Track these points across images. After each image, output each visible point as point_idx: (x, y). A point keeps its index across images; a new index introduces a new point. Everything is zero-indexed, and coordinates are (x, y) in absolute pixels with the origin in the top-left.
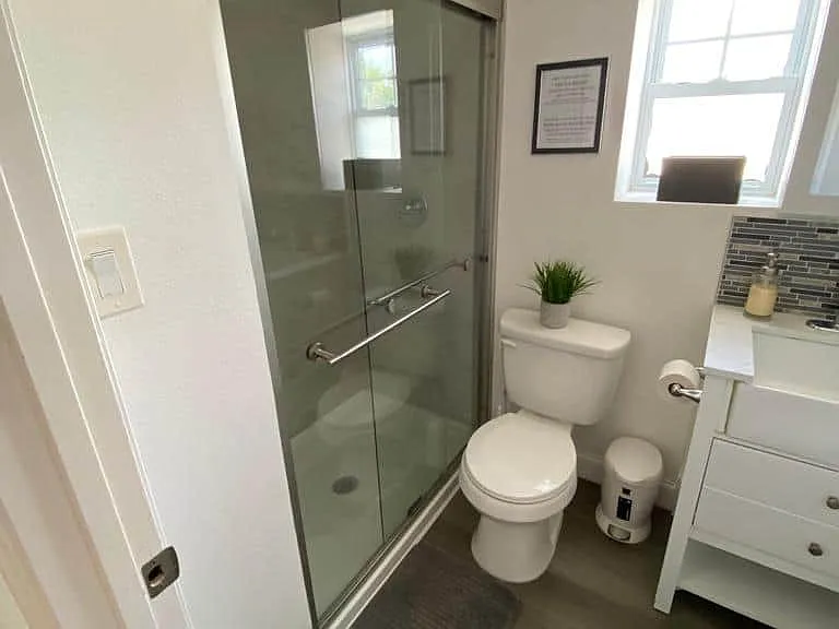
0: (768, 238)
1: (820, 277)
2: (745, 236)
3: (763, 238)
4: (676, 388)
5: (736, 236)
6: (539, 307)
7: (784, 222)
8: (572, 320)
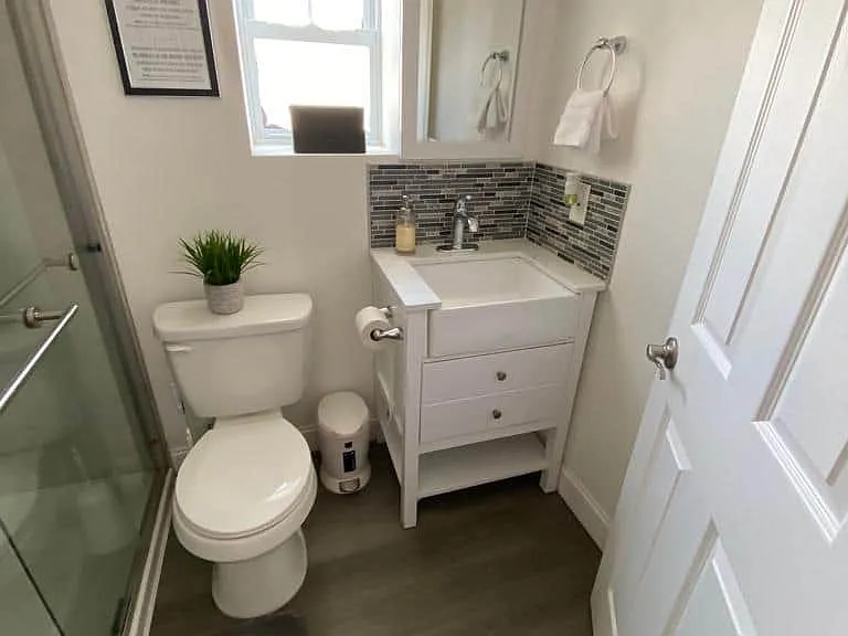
0: (396, 183)
1: (436, 211)
2: (380, 183)
3: (392, 183)
4: (378, 333)
5: (374, 184)
6: (204, 295)
7: (404, 167)
8: (247, 299)
